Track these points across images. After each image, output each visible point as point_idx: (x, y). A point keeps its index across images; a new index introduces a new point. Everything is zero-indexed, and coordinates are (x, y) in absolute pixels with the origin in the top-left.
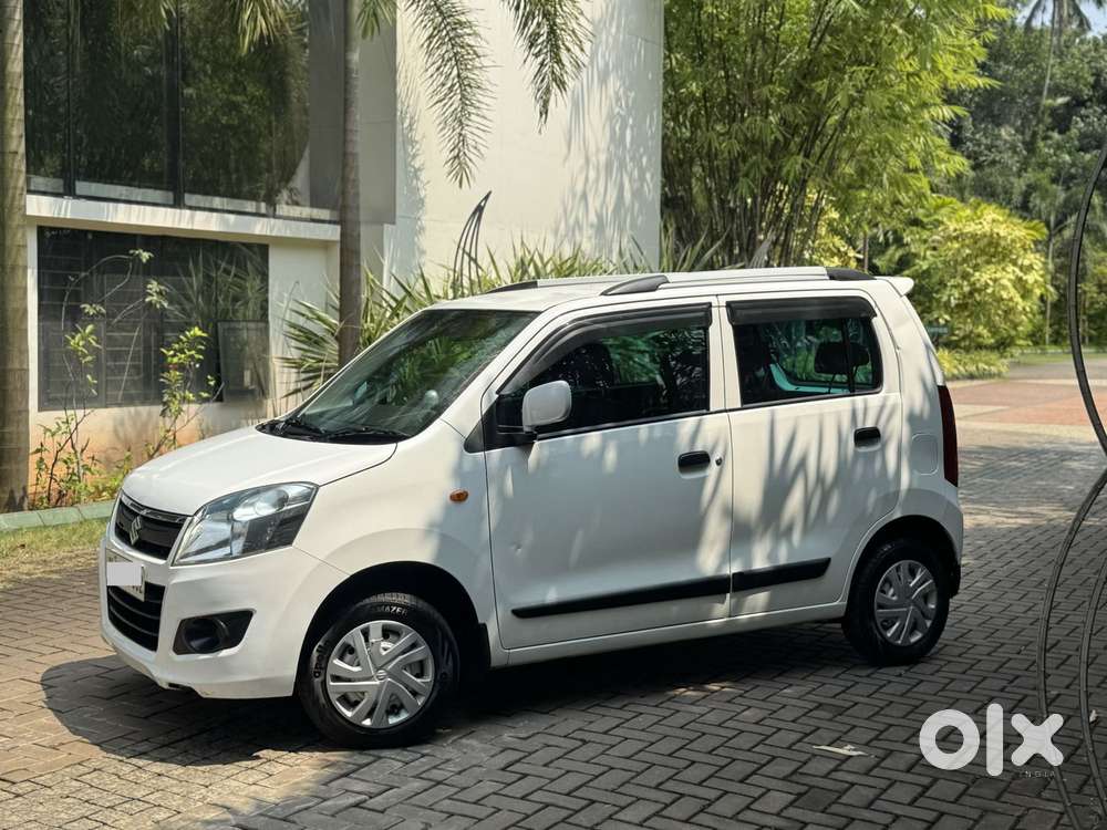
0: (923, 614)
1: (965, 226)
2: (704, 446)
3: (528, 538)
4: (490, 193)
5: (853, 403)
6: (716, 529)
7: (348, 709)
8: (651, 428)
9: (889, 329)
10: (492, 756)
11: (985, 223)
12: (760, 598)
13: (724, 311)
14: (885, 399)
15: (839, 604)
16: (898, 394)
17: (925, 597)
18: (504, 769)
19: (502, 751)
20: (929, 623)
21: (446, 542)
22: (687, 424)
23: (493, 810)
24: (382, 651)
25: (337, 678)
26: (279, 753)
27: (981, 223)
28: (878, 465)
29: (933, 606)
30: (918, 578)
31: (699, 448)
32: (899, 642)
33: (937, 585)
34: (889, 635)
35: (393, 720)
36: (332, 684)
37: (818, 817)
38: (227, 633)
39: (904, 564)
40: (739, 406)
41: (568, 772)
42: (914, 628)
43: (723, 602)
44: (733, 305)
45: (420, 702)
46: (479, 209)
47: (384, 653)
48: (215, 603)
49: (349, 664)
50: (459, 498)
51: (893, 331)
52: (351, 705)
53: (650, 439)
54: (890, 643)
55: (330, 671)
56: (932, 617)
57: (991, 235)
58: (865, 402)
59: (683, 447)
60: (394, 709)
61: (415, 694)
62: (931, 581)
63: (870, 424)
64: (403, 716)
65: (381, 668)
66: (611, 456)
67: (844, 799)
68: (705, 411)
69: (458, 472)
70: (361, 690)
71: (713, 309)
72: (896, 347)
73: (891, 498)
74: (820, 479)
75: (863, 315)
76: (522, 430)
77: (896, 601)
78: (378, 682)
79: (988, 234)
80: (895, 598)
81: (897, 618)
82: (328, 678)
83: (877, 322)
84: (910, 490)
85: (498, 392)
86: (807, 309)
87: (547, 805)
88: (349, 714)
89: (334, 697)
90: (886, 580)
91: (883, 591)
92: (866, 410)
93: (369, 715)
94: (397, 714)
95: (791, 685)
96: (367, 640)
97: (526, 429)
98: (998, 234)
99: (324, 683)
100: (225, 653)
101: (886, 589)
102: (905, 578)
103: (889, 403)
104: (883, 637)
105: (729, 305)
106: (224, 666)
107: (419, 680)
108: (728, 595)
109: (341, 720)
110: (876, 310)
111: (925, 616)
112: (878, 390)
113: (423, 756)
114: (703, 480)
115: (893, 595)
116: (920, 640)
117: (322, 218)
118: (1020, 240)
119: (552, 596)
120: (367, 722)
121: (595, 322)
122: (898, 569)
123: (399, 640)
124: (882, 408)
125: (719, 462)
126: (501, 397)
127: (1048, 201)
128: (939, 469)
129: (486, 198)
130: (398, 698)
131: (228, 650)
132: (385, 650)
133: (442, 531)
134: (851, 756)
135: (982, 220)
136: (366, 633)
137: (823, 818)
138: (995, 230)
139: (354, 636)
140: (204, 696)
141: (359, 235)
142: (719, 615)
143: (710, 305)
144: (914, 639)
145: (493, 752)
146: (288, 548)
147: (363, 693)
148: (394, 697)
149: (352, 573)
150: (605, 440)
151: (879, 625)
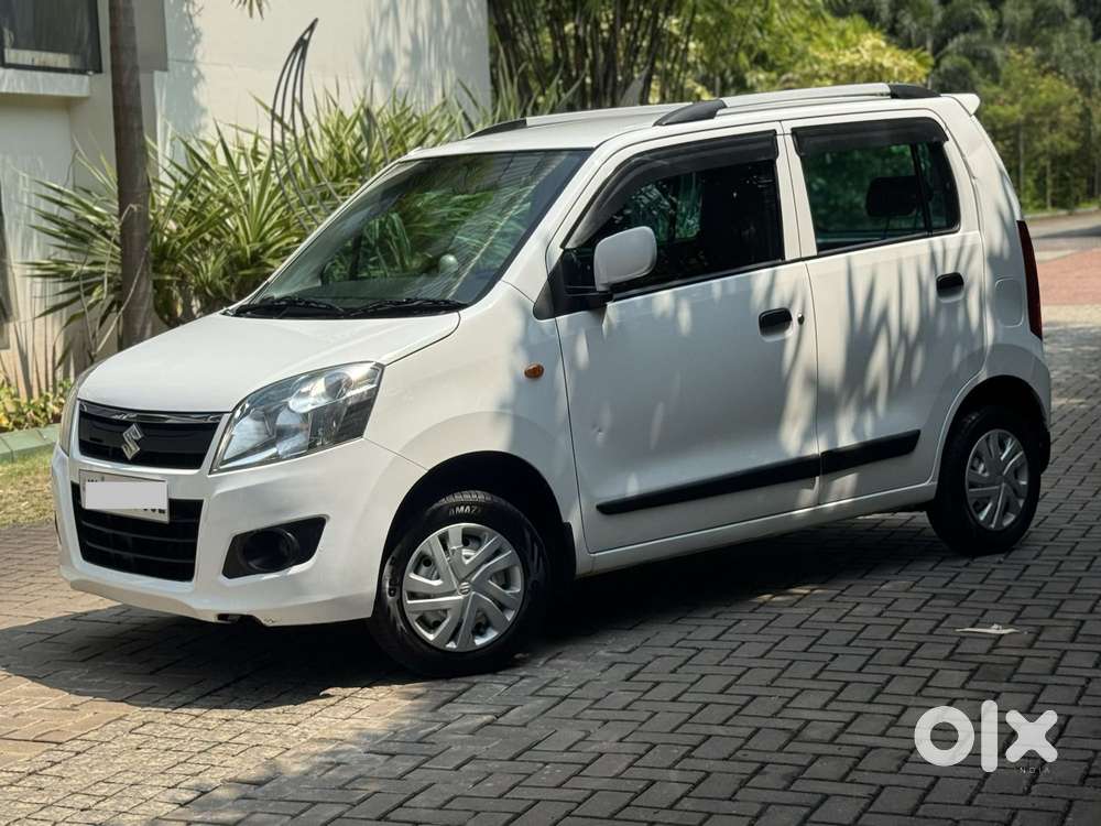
0: (1015, 491)
1: (838, 55)
2: (782, 302)
3: (606, 418)
4: (316, 20)
5: (931, 245)
6: (799, 402)
7: (429, 632)
8: (724, 284)
9: (962, 155)
10: (602, 671)
11: (863, 51)
12: (847, 481)
13: (789, 139)
14: (963, 239)
15: (929, 484)
16: (978, 232)
17: (1016, 472)
18: (627, 680)
19: (611, 666)
20: (1021, 503)
21: (520, 426)
22: (761, 277)
23: (649, 714)
24: (464, 559)
25: (413, 596)
26: (351, 690)
27: (858, 51)
28: (961, 317)
29: (1024, 483)
30: (1008, 449)
31: (776, 305)
32: (993, 526)
33: (1027, 458)
34: (982, 518)
35: (479, 641)
36: (409, 602)
37: (1005, 686)
38: (297, 545)
39: (994, 434)
40: (815, 253)
41: (703, 676)
42: (1006, 509)
43: (812, 488)
44: (799, 132)
45: (510, 616)
46: (302, 45)
47: (467, 562)
48: (280, 511)
49: (426, 577)
50: (535, 373)
51: (968, 159)
52: (432, 627)
53: (725, 295)
54: (982, 527)
55: (406, 587)
56: (1025, 495)
57: (872, 68)
58: (944, 243)
59: (758, 305)
60: (479, 630)
61: (502, 607)
62: (1021, 453)
63: (949, 270)
64: (492, 635)
65: (463, 580)
66: (685, 316)
67: (1021, 670)
68: (780, 261)
69: (525, 343)
70: (445, 607)
71: (778, 138)
72: (972, 176)
73: (975, 358)
74: (903, 334)
75: (935, 139)
76: (595, 290)
77: (989, 478)
78: (461, 597)
79: (868, 66)
80: (986, 475)
81: (989, 498)
82: (405, 594)
83: (949, 146)
84: (995, 346)
85: (563, 246)
86: (876, 134)
87: (706, 705)
88: (431, 637)
89: (412, 618)
90: (975, 456)
91: (973, 468)
92: (945, 252)
93: (453, 637)
94: (482, 634)
95: (887, 581)
96: (445, 548)
97: (600, 288)
98: (881, 66)
99: (400, 603)
100: (295, 569)
101: (975, 465)
102: (995, 452)
103: (968, 244)
104: (976, 521)
105: (795, 132)
106: (296, 586)
107: (508, 592)
108: (817, 478)
109: (423, 646)
110: (947, 132)
111: (1018, 496)
112: (954, 229)
113: (522, 678)
114: (783, 343)
115: (984, 471)
116: (1013, 523)
117: (60, 65)
118: (910, 72)
119: (633, 487)
120: (452, 645)
121: (658, 158)
122: (987, 439)
123: (480, 546)
124: (961, 250)
125: (801, 320)
126: (566, 251)
127: (922, 20)
128: (1024, 321)
129: (311, 28)
130: (485, 615)
131: (299, 566)
132: (468, 557)
133: (518, 414)
134: (1003, 635)
135: (860, 48)
136: (444, 540)
137: (1011, 686)
138: (878, 60)
139: (432, 543)
140: (270, 624)
141: (138, 86)
142: (806, 504)
143: (774, 131)
144: (1007, 523)
145: (602, 667)
146: (357, 441)
147: (445, 611)
148: (480, 614)
149: (429, 468)
150: (677, 298)
151: (971, 507)
